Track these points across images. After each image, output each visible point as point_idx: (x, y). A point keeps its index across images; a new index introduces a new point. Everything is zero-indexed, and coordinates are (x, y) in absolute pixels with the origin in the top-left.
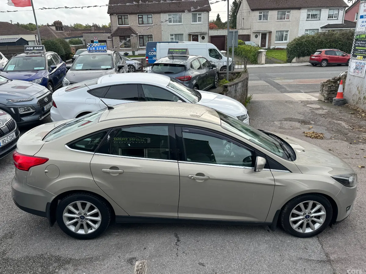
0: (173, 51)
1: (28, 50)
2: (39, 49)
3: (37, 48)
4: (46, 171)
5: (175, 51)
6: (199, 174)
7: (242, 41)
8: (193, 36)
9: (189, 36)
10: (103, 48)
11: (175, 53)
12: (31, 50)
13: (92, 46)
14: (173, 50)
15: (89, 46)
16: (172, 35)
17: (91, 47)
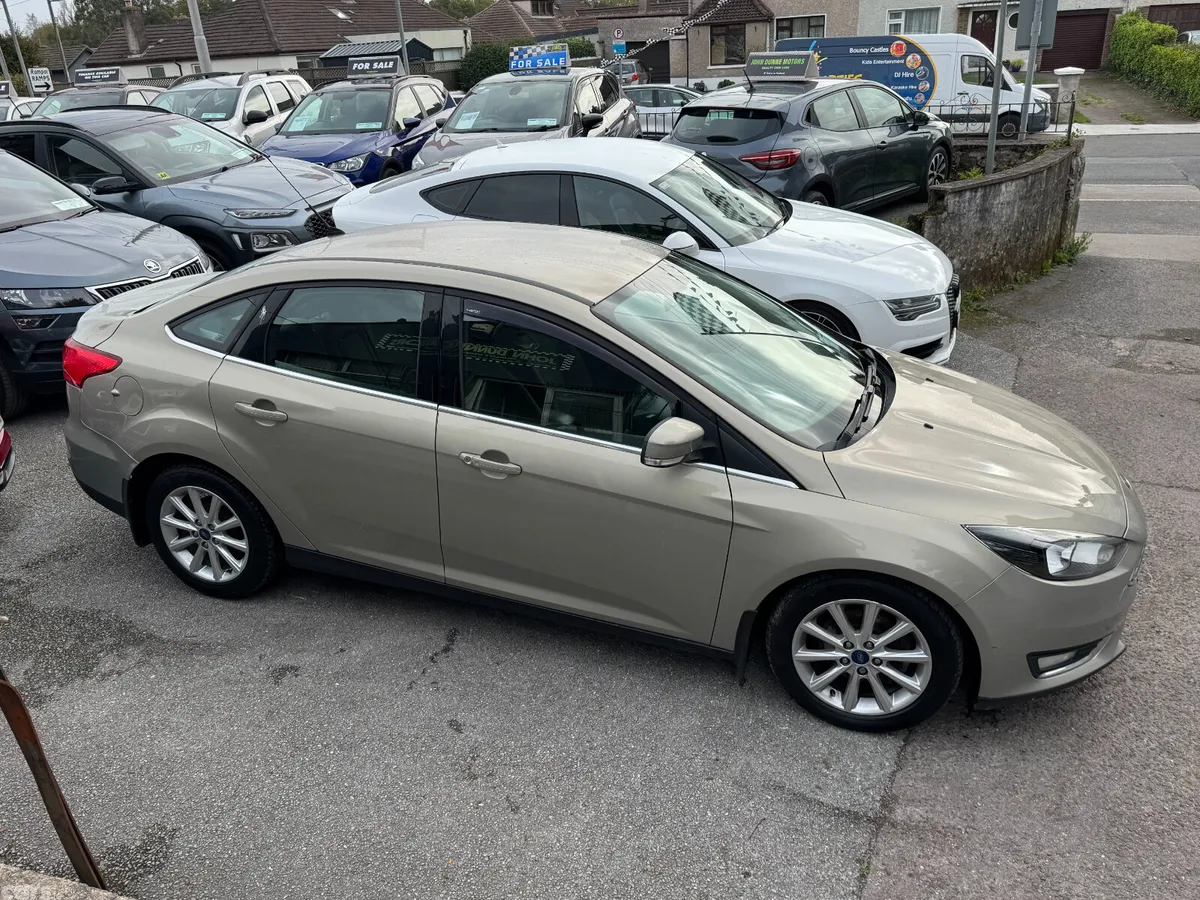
0: (764, 65)
1: (357, 71)
2: (386, 67)
3: (381, 65)
4: (115, 391)
5: (767, 65)
6: (491, 454)
7: (1170, 29)
8: (976, 14)
9: (961, 15)
10: (557, 62)
11: (765, 70)
12: (364, 71)
13: (525, 56)
14: (762, 62)
15: (516, 54)
16: (895, 15)
17: (521, 57)
